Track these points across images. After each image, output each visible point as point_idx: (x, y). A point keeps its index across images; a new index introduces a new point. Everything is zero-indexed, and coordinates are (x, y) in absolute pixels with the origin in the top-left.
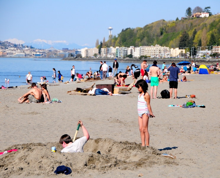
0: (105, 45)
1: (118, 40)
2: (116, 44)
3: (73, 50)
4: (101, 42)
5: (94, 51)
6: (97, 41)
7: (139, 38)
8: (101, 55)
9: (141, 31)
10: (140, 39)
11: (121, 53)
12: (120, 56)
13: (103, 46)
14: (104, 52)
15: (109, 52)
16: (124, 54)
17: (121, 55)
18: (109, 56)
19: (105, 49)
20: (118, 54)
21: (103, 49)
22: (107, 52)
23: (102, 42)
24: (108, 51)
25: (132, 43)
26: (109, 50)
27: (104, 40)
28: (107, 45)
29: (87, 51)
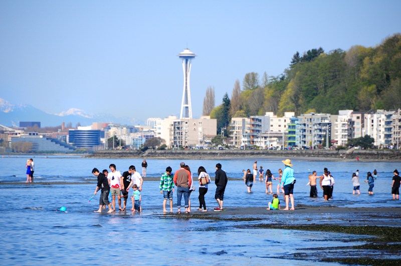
0: (241, 108)
1: (290, 90)
2: (281, 104)
3: (60, 127)
4: (227, 95)
5: (200, 129)
6: (207, 93)
7: (370, 83)
8: (234, 141)
9: (377, 60)
10: (374, 86)
11: (306, 133)
12: (305, 142)
13: (232, 111)
14: (241, 131)
15: (263, 129)
16: (320, 136)
17: (308, 139)
18: (261, 143)
19: (247, 120)
20: (298, 135)
21: (237, 121)
22: (256, 131)
23: (230, 97)
24: (258, 128)
25: (345, 100)
26: (262, 124)
27: (236, 91)
28: (247, 106)
29: (177, 127)
